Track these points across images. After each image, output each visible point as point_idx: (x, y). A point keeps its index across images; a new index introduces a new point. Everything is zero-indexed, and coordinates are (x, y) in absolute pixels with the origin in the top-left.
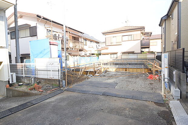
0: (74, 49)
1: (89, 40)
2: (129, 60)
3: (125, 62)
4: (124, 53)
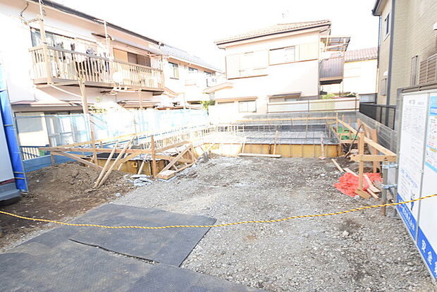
0: (126, 88)
1: (185, 65)
2: (287, 117)
3: (277, 122)
4: (274, 98)
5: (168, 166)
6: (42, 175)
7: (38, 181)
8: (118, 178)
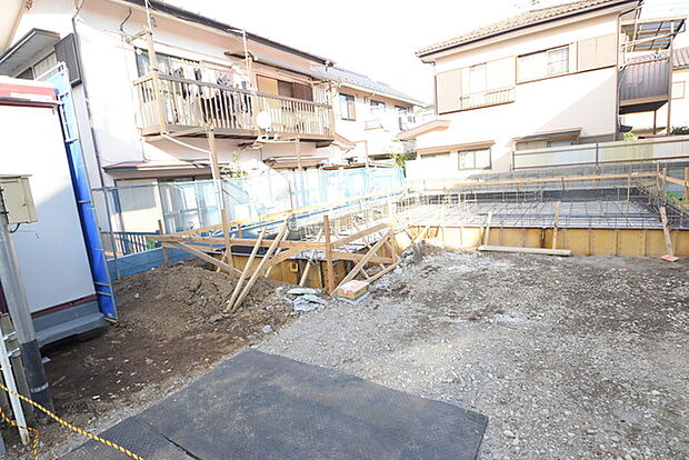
0: (276, 136)
1: (365, 96)
2: (552, 175)
3: (532, 184)
4: (525, 142)
5: (353, 273)
6: (144, 285)
7: (137, 296)
8: (267, 292)
